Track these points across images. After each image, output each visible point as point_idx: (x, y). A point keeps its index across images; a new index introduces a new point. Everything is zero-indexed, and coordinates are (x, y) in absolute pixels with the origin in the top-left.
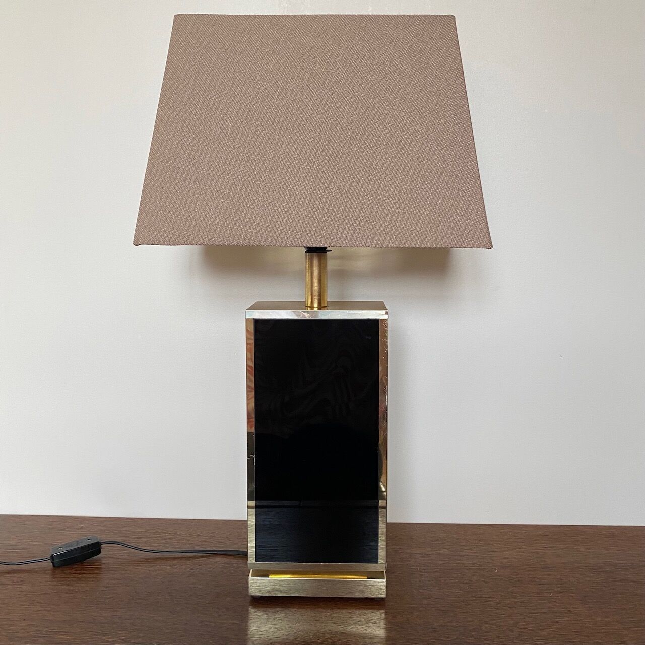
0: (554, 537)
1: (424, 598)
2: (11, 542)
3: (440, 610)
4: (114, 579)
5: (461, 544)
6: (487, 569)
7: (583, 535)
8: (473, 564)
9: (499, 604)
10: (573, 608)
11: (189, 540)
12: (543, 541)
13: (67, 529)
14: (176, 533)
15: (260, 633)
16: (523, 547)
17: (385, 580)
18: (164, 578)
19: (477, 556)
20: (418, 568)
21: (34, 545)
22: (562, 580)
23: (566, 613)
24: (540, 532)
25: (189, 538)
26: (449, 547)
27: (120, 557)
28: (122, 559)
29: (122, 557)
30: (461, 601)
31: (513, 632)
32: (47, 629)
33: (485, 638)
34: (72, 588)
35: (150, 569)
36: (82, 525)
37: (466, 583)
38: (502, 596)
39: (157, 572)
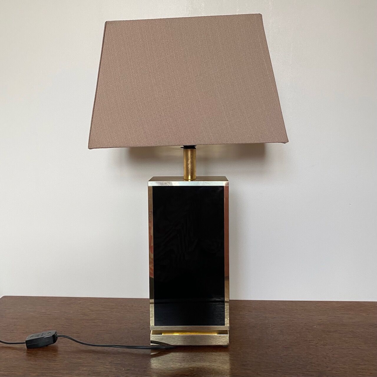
0: (347, 308)
1: (274, 341)
2: (43, 311)
3: (284, 347)
4: (102, 330)
5: (294, 312)
6: (309, 325)
7: (364, 307)
8: (302, 322)
9: (317, 344)
10: (360, 346)
11: (140, 310)
12: (341, 310)
13: (72, 304)
14: (132, 306)
15: (184, 359)
16: (330, 313)
17: (228, 335)
18: (128, 330)
19: (304, 318)
20: (270, 325)
21: (55, 312)
22: (353, 331)
23: (355, 349)
24: (340, 305)
25: (140, 309)
26: (287, 313)
27: (103, 319)
28: (104, 320)
29: (104, 319)
30: (296, 342)
31: (326, 358)
32: (68, 356)
33: (310, 362)
34: (79, 335)
35: (121, 325)
36: (80, 302)
37: (298, 333)
38: (319, 340)
39: (124, 327)
